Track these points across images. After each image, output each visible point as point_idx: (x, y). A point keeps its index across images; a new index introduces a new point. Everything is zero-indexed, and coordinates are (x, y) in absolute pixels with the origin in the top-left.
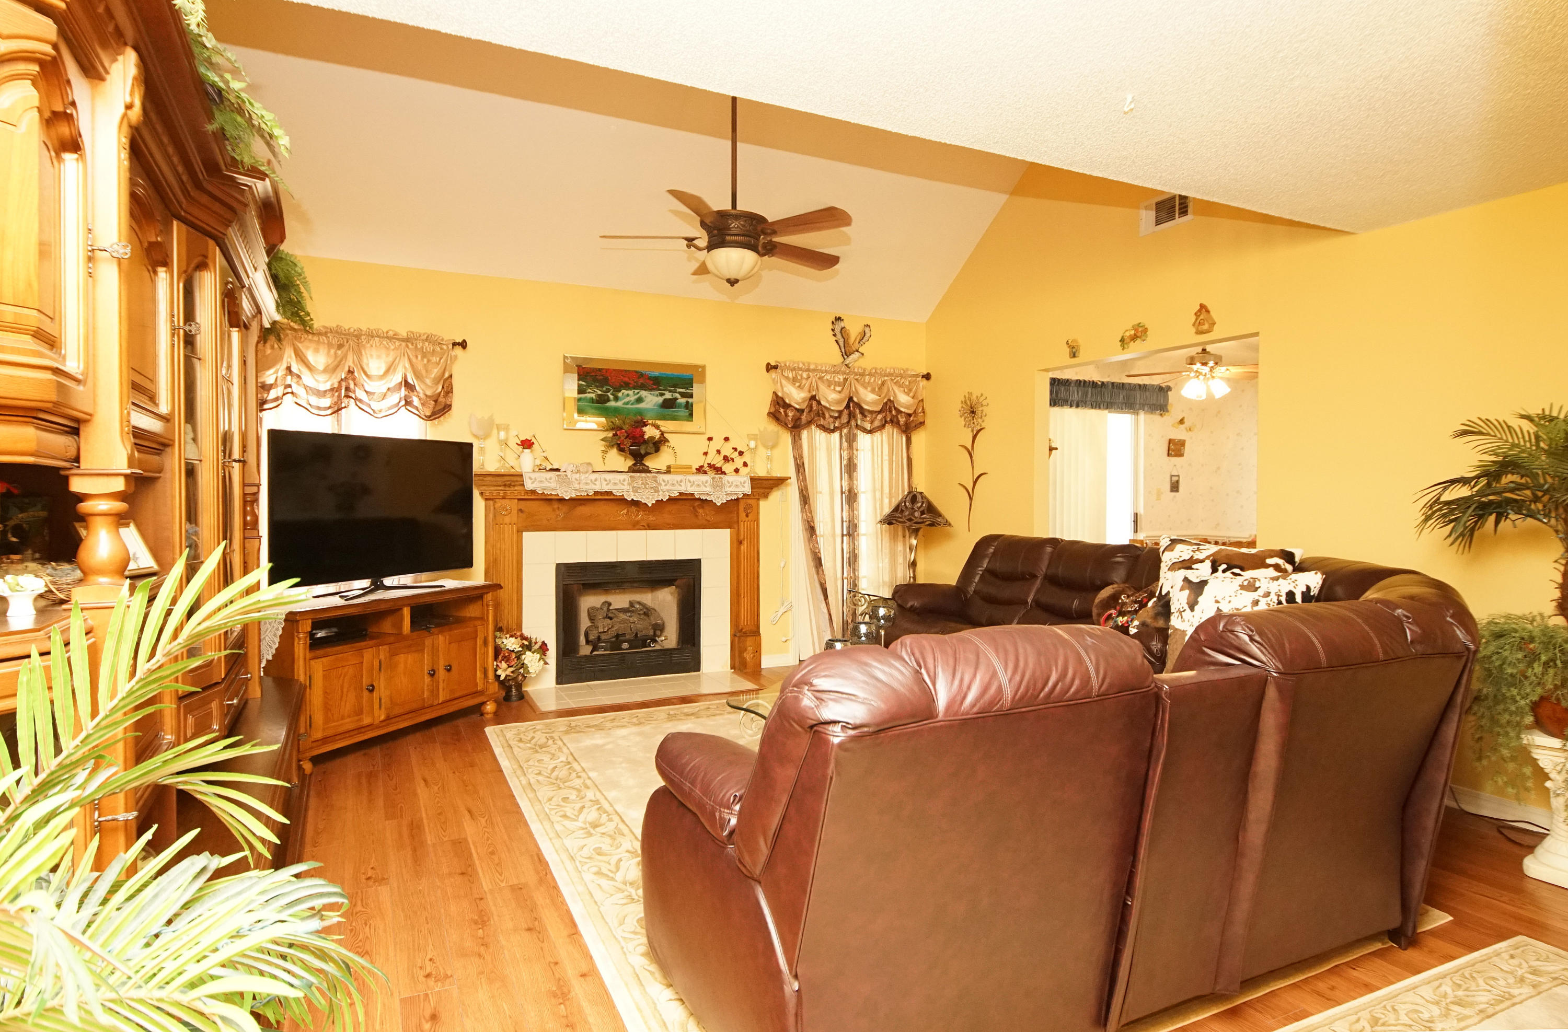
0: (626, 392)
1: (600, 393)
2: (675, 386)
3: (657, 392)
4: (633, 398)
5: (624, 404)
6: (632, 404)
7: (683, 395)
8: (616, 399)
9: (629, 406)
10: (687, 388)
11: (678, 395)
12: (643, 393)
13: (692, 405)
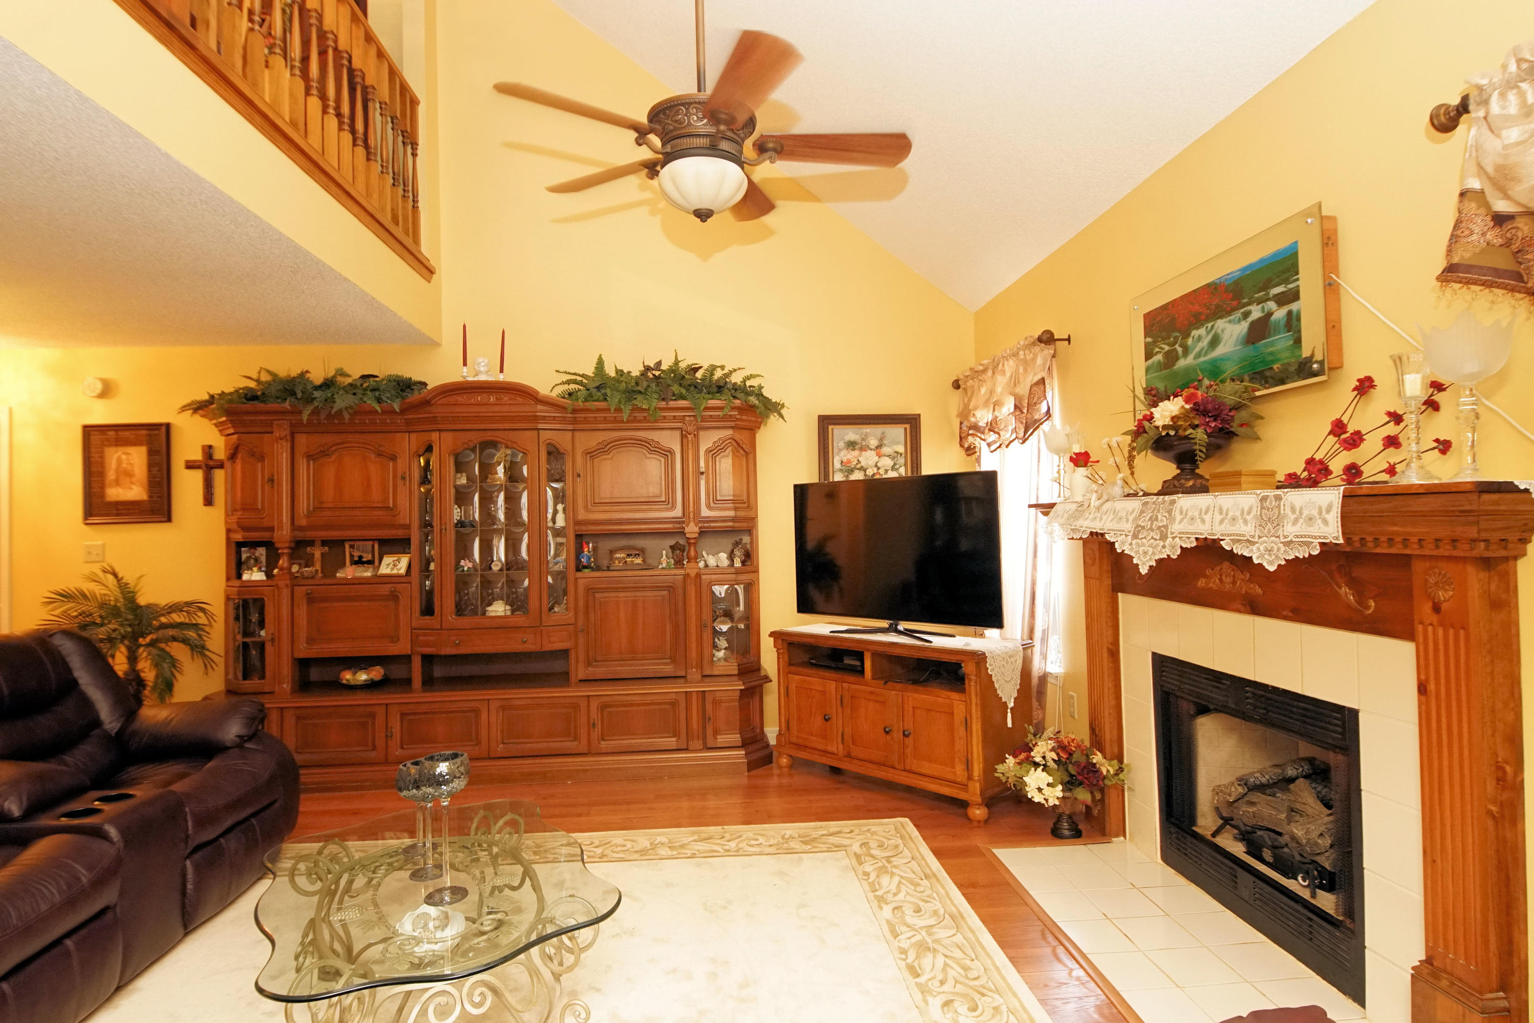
0: (1195, 333)
1: (1167, 348)
2: (1267, 285)
3: (1238, 314)
4: (1205, 342)
5: (1195, 358)
6: (1205, 354)
7: (1282, 300)
8: (1186, 351)
9: (1202, 359)
10: (1286, 281)
11: (1272, 305)
12: (1220, 324)
13: (1299, 319)
